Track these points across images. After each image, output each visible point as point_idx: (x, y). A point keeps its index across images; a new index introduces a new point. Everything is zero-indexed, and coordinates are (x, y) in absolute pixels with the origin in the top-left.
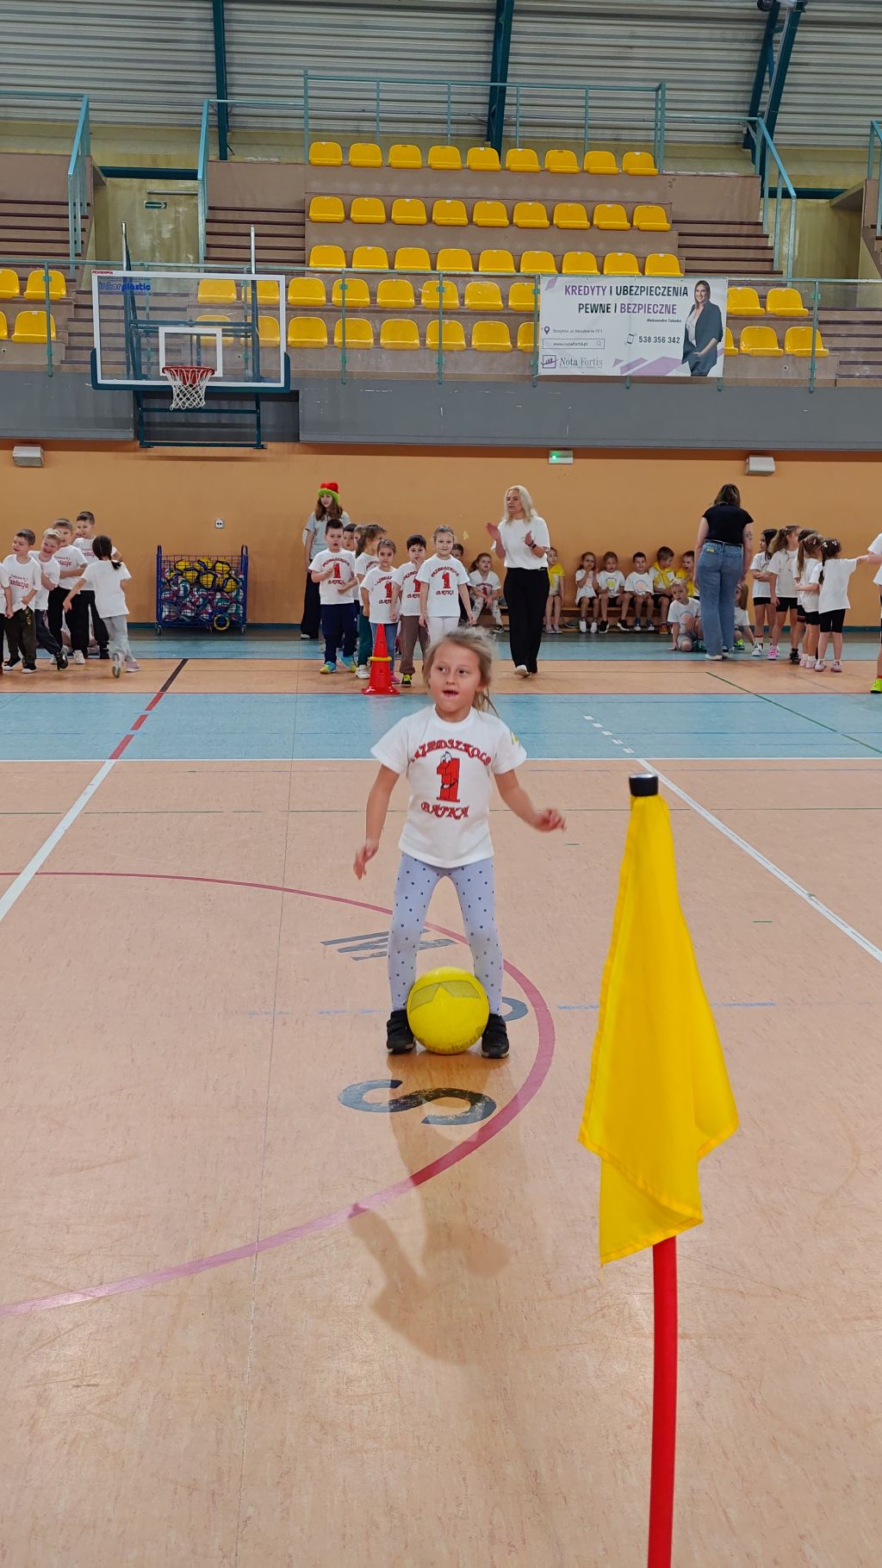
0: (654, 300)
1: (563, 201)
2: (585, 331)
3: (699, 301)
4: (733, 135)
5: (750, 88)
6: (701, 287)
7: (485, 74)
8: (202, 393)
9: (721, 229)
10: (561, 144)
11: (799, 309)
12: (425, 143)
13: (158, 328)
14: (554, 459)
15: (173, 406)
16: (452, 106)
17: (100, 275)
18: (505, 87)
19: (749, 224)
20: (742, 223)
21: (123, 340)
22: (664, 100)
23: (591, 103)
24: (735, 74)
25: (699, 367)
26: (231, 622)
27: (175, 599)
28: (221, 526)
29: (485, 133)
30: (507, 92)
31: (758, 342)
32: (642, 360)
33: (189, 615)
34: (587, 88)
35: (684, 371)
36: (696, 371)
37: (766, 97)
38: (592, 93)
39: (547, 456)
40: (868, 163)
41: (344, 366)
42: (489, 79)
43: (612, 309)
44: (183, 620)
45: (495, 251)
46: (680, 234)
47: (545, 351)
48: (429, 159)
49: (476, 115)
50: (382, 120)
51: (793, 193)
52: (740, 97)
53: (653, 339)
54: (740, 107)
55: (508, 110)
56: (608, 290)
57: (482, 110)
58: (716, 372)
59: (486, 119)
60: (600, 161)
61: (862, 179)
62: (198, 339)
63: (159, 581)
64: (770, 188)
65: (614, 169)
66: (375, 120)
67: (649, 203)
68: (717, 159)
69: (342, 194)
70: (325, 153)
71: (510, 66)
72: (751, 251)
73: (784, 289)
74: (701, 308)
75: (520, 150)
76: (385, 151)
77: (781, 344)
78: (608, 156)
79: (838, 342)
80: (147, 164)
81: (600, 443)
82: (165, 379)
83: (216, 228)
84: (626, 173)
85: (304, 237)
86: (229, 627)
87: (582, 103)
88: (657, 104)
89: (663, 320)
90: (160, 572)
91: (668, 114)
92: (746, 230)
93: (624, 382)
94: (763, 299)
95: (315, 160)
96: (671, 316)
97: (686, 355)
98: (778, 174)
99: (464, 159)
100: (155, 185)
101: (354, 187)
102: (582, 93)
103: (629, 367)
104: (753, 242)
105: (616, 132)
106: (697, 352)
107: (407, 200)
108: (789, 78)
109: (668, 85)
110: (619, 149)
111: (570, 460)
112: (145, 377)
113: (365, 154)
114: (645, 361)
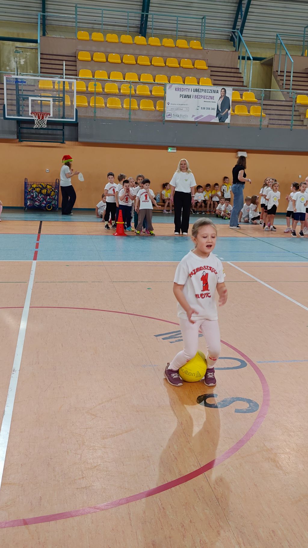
0: (206, 94)
1: (170, 57)
2: (182, 105)
3: (222, 95)
4: (227, 36)
5: (233, 20)
6: (223, 90)
7: (140, 10)
8: (46, 122)
9: (224, 70)
10: (168, 37)
11: (255, 100)
12: (119, 34)
13: (28, 98)
14: (169, 150)
15: (35, 127)
16: (129, 21)
17: (7, 77)
18: (148, 15)
19: (234, 68)
20: (232, 68)
21: (15, 101)
22: (205, 23)
23: (179, 22)
24: (228, 14)
25: (222, 119)
26: (53, 207)
27: (32, 198)
28: (48, 172)
29: (139, 31)
30: (149, 17)
31: (241, 111)
32: (202, 116)
33: (38, 204)
34: (177, 17)
35: (217, 120)
36: (221, 120)
37: (239, 23)
38: (179, 19)
39: (167, 149)
40: (275, 49)
41: (95, 114)
42: (141, 11)
43: (192, 97)
44: (35, 206)
45: (146, 74)
46: (211, 71)
47: (168, 111)
48: (121, 40)
49: (136, 24)
50: (104, 25)
51: (252, 58)
52: (230, 23)
53: (206, 108)
54: (230, 27)
55: (149, 23)
56: (190, 90)
57: (138, 23)
58: (228, 121)
59: (140, 26)
60: (182, 43)
61: (273, 54)
62: (41, 103)
63: (25, 192)
64: (242, 56)
65: (187, 47)
66: (101, 25)
67: (200, 59)
68: (221, 44)
69: (90, 51)
70: (83, 35)
71: (150, 7)
72: (236, 78)
73: (249, 92)
74: (223, 98)
75: (153, 38)
76: (105, 35)
77: (249, 112)
78: (184, 42)
79: (268, 112)
80: (15, 36)
81: (186, 145)
82: (32, 117)
83: (44, 61)
84: (191, 48)
85: (76, 66)
86: (52, 209)
87: (176, 22)
88: (202, 24)
89: (209, 102)
90: (26, 188)
91: (206, 27)
92: (233, 70)
93: (196, 123)
94: (241, 96)
95: (80, 38)
96: (212, 100)
97: (217, 114)
98: (245, 51)
99: (133, 41)
100: (18, 44)
101: (94, 49)
102: (176, 18)
103: (197, 118)
104: (236, 75)
105: (185, 33)
106: (221, 114)
107: (114, 54)
108: (248, 17)
109: (207, 17)
110: (188, 40)
111: (175, 151)
112: (21, 116)
113: (97, 36)
114: (203, 116)
